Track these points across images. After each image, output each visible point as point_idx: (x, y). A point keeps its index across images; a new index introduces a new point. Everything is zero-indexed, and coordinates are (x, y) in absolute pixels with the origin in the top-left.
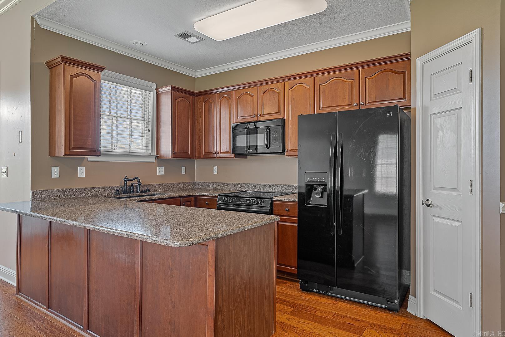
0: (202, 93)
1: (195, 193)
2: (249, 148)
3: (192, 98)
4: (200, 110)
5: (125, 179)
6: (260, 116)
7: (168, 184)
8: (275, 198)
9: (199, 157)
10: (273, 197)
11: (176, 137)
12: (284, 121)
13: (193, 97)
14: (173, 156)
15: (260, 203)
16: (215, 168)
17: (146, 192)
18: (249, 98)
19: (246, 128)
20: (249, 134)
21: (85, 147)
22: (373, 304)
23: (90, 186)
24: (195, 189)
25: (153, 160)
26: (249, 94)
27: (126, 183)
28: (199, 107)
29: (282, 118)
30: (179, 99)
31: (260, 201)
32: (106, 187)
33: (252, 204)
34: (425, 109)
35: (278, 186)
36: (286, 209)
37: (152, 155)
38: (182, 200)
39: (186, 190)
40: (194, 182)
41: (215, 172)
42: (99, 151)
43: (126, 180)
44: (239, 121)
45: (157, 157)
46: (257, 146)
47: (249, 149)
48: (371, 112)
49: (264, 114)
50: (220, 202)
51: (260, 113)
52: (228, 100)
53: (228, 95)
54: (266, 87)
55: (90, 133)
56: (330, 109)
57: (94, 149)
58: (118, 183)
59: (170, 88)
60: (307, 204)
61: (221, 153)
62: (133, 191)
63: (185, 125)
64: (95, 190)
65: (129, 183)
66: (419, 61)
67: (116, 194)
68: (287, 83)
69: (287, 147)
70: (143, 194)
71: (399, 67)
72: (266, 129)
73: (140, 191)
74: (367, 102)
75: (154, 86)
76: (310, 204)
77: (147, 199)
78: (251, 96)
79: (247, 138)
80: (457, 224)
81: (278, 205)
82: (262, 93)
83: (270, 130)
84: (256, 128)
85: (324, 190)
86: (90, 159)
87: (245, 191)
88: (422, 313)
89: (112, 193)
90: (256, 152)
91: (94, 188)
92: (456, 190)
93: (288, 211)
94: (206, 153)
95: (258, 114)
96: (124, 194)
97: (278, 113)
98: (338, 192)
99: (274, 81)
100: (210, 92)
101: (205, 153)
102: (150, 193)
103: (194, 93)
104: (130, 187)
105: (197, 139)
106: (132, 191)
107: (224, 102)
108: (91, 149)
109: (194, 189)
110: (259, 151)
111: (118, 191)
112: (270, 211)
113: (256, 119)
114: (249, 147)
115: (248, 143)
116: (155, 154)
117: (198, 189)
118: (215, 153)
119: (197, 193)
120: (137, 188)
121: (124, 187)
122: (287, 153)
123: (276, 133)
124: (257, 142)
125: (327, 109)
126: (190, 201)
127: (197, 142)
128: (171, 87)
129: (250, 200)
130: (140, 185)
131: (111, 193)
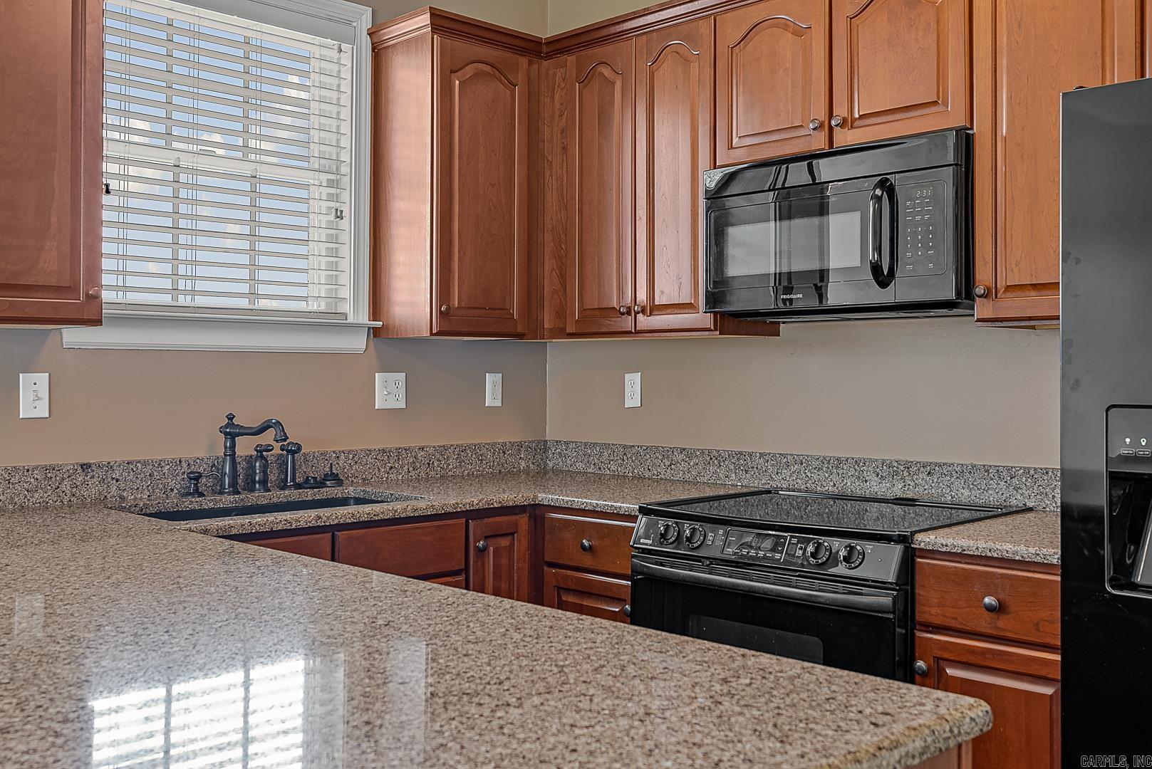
0: (573, 42)
1: (536, 497)
2: (786, 282)
3: (525, 65)
4: (564, 120)
5: (227, 426)
6: (843, 124)
7: (422, 449)
8: (925, 540)
9: (560, 332)
10: (913, 533)
11: (451, 241)
12: (966, 141)
13: (530, 63)
14: (440, 324)
15: (847, 559)
16: (633, 383)
17: (320, 484)
18: (787, 42)
19: (774, 190)
20: (790, 218)
21: (31, 281)
23: (69, 458)
24: (546, 473)
25: (358, 343)
26: (785, 26)
27: (233, 446)
28: (557, 105)
29: (959, 131)
30: (469, 71)
31: (843, 553)
32: (145, 463)
33: (803, 565)
35: (931, 469)
36: (987, 600)
37: (351, 320)
38: (471, 530)
39: (504, 475)
40: (539, 442)
41: (633, 398)
42: (95, 298)
43: (232, 432)
44: (741, 156)
45: (375, 332)
46: (823, 274)
47: (789, 290)
49: (861, 117)
50: (647, 543)
51: (841, 111)
52: (687, 61)
53: (688, 38)
55: (54, 219)
57: (73, 291)
58: (199, 445)
59: (425, 19)
60: (1121, 588)
61: (653, 309)
62: (264, 482)
63: (493, 186)
64: (93, 477)
65: (245, 447)
67: (189, 494)
69: (983, 275)
70: (309, 494)
72: (874, 189)
73: (293, 479)
75: (363, 17)
76: (1135, 587)
77: (302, 524)
78: (798, 32)
79: (779, 235)
81: (942, 574)
82: (850, 14)
83: (890, 191)
84: (818, 187)
86: (73, 336)
87: (769, 492)
89: (172, 490)
90: (821, 301)
91: (89, 466)
93: (999, 609)
94: (588, 312)
95: (831, 116)
96: (221, 493)
97: (935, 103)
100: (605, 32)
101: (582, 310)
102: (336, 492)
103: (536, 42)
104: (250, 460)
105: (549, 248)
106: (260, 482)
107: (667, 71)
108: (59, 290)
109: (542, 475)
110: (836, 295)
111: (197, 479)
112: (900, 606)
113: (819, 142)
114: (790, 281)
115: (785, 260)
116: (363, 318)
117: (557, 472)
118: (629, 313)
119: (545, 497)
120: (282, 465)
121: (224, 461)
122: (982, 308)
123: (927, 205)
124: (823, 252)
126: (513, 534)
127: (549, 264)
128: (432, 15)
129: (794, 541)
130: (293, 453)
131: (167, 491)
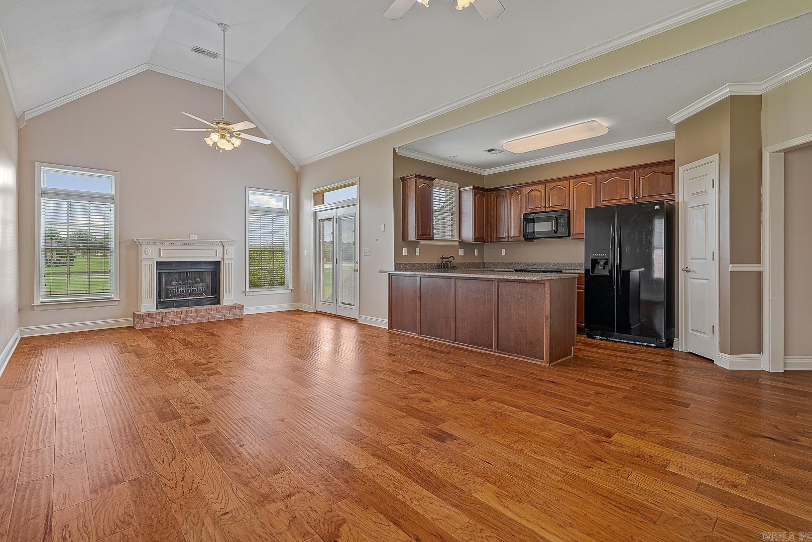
0: (493, 190)
4: (493, 203)
6: (548, 207)
8: (564, 271)
9: (491, 242)
11: (475, 226)
12: (569, 211)
13: (487, 193)
14: (474, 240)
16: (504, 252)
17: (454, 268)
18: (538, 193)
21: (426, 234)
22: (645, 344)
25: (457, 244)
26: (537, 190)
27: (443, 261)
28: (491, 200)
29: (568, 209)
30: (478, 196)
34: (685, 203)
35: (562, 264)
37: (455, 240)
40: (484, 262)
42: (432, 237)
43: (443, 258)
44: (529, 211)
45: (459, 242)
48: (643, 206)
49: (551, 206)
52: (519, 195)
53: (519, 191)
54: (553, 184)
56: (609, 202)
57: (430, 235)
58: (436, 260)
59: (472, 187)
60: (593, 274)
61: (509, 238)
63: (481, 215)
64: (425, 265)
65: (445, 261)
66: (681, 169)
67: (437, 269)
68: (571, 181)
69: (572, 232)
71: (667, 169)
72: (554, 218)
74: (641, 196)
75: (457, 185)
76: (595, 274)
78: (540, 191)
80: (706, 281)
82: (549, 189)
83: (556, 219)
85: (606, 263)
86: (426, 242)
88: (684, 348)
91: (425, 263)
92: (705, 259)
95: (546, 206)
96: (442, 268)
97: (564, 205)
98: (617, 266)
99: (560, 179)
100: (502, 188)
101: (496, 238)
103: (487, 189)
104: (445, 263)
105: (489, 227)
107: (515, 196)
111: (438, 266)
113: (544, 210)
116: (457, 239)
121: (442, 263)
122: (573, 237)
123: (562, 221)
125: (607, 202)
127: (489, 229)
